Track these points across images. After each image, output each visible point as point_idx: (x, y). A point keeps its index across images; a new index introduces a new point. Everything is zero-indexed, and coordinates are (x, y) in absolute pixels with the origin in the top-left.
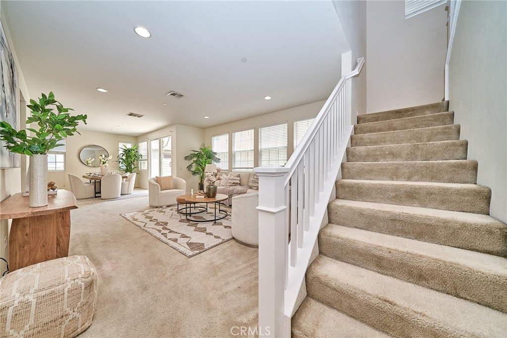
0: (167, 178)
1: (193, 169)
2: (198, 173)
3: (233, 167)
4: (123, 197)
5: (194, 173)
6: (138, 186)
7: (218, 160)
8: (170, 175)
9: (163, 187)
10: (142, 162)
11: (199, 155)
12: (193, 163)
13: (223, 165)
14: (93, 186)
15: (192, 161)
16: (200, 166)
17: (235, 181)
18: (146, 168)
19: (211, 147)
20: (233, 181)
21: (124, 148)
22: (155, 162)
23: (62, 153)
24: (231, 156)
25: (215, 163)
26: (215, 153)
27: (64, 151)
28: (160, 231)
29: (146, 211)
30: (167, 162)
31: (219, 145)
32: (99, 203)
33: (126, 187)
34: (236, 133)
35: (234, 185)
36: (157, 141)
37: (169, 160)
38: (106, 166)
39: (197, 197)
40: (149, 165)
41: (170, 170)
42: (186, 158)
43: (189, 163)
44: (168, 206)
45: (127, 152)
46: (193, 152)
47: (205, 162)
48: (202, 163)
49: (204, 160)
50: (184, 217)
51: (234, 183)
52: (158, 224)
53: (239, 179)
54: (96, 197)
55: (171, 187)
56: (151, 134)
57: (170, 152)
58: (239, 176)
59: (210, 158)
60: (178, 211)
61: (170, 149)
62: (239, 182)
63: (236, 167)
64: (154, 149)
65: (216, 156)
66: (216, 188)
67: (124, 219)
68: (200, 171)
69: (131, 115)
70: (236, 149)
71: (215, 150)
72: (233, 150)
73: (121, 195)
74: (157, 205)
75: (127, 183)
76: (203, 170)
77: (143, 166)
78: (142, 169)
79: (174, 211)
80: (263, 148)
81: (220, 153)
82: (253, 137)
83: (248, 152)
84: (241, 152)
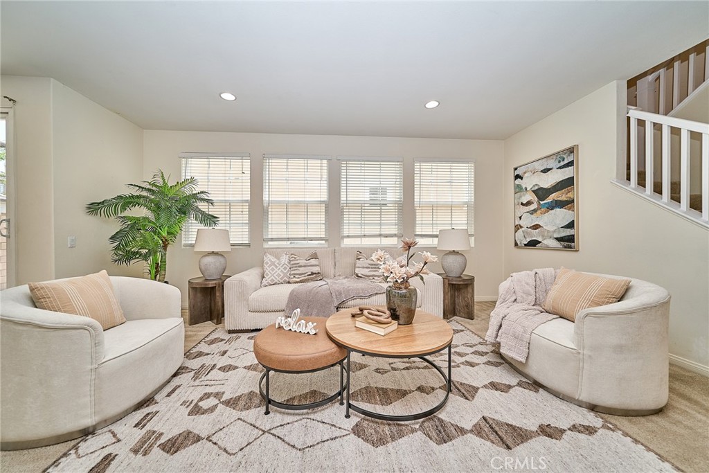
3: (265, 236)
31: (210, 180)
34: (272, 160)
42: (95, 207)
58: (315, 256)
63: (270, 236)
70: (269, 196)
76: (165, 247)
80: (351, 199)
81: (234, 202)
82: (325, 176)
83: (306, 206)
84: (287, 205)
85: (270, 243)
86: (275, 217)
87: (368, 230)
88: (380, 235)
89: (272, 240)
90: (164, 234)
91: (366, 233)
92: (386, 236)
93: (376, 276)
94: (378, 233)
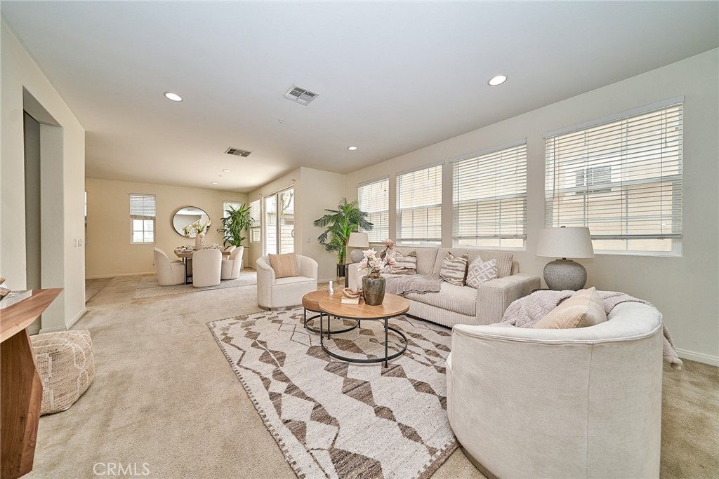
0: (288, 256)
1: (328, 241)
2: (335, 248)
3: (398, 238)
4: (224, 284)
5: (330, 248)
6: (249, 266)
7: (369, 226)
8: (293, 252)
9: (280, 273)
10: (254, 230)
11: (337, 218)
12: (328, 231)
13: (379, 234)
14: (184, 267)
15: (326, 228)
16: (340, 236)
17: (408, 265)
18: (259, 240)
19: (357, 202)
20: (402, 265)
21: (231, 210)
22: (271, 230)
23: (152, 218)
24: (394, 217)
25: (364, 231)
26: (365, 214)
27: (154, 215)
28: (267, 383)
29: (251, 318)
30: (287, 230)
31: (372, 199)
32: (188, 295)
33: (229, 269)
34: (403, 176)
35: (405, 273)
36: (274, 198)
37: (292, 227)
38: (201, 237)
39: (344, 301)
40: (263, 235)
41: (293, 242)
42: (317, 223)
43: (321, 231)
44: (289, 308)
45: (234, 215)
46: (328, 213)
47: (347, 230)
48: (341, 231)
49: (346, 226)
50: (316, 340)
51: (405, 268)
52: (265, 358)
53: (413, 259)
54: (187, 283)
55: (294, 274)
56: (265, 187)
57: (293, 217)
58: (413, 255)
59: (355, 223)
60: (306, 322)
61: (293, 213)
62: (414, 266)
63: (403, 237)
64: (270, 212)
65: (366, 218)
66: (383, 282)
67: (210, 335)
68: (338, 244)
69: (232, 152)
70: (402, 205)
71: (363, 208)
72: (397, 208)
73: (221, 280)
74: (270, 306)
75: (231, 262)
76: (345, 244)
77: (256, 237)
78: (254, 240)
79: (297, 322)
80: (462, 199)
81: (373, 213)
82: (440, 181)
83: (427, 210)
84: (412, 211)
85: (402, 242)
86: (405, 222)
87: (482, 231)
88: (495, 237)
89: (402, 240)
90: (345, 236)
91: (480, 234)
92: (504, 237)
93: (452, 277)
94: (493, 234)
